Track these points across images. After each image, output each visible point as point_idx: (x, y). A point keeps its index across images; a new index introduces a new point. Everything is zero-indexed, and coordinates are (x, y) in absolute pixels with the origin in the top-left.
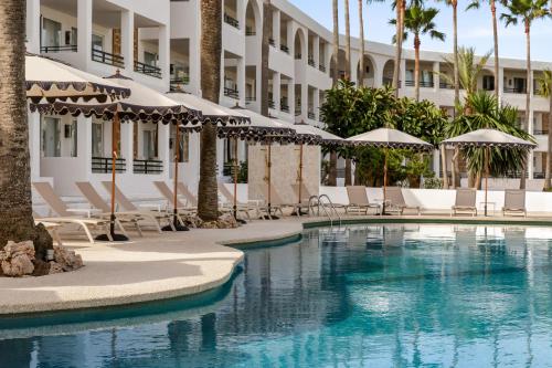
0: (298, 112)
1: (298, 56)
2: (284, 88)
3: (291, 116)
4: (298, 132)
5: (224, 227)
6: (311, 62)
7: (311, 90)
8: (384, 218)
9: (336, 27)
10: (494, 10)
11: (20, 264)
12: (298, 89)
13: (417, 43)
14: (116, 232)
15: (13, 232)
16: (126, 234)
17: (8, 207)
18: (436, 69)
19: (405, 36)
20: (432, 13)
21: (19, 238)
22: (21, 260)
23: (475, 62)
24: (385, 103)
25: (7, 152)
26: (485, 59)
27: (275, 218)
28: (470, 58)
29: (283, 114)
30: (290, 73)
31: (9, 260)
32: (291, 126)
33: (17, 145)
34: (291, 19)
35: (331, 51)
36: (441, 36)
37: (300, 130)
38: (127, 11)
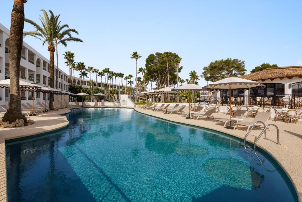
0: (62, 88)
1: (62, 79)
2: (59, 84)
3: (61, 89)
4: (62, 92)
5: (55, 111)
6: (64, 80)
7: (64, 85)
8: (82, 107)
9: (70, 75)
10: (96, 74)
11: (21, 124)
12: (62, 84)
13: (84, 78)
14: (34, 114)
15: (18, 117)
16: (36, 114)
17: (16, 112)
18: (87, 82)
19: (82, 77)
20: (87, 74)
21: (19, 119)
22: (21, 123)
23: (93, 81)
24: (81, 88)
25: (15, 101)
26: (94, 81)
27: (63, 108)
28: (92, 81)
29: (59, 89)
30: (60, 82)
31: (18, 123)
32: (61, 91)
33: (18, 99)
34: (61, 72)
35: (68, 78)
36: (88, 77)
37: (63, 92)
38: (26, 68)
